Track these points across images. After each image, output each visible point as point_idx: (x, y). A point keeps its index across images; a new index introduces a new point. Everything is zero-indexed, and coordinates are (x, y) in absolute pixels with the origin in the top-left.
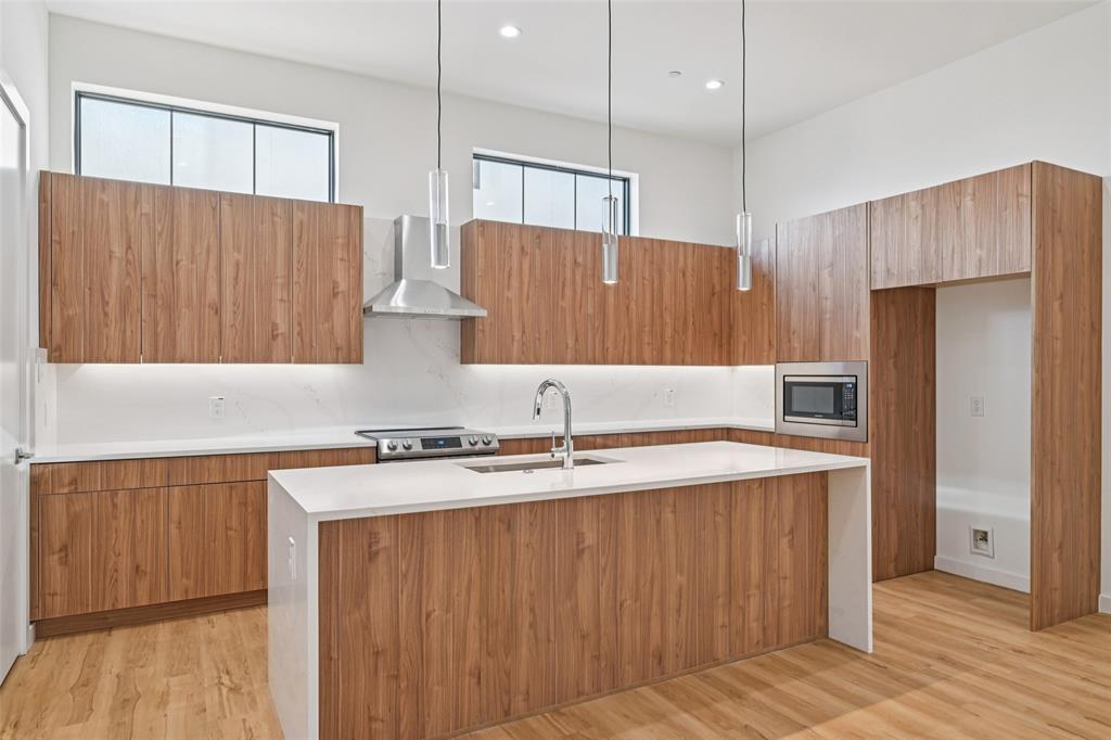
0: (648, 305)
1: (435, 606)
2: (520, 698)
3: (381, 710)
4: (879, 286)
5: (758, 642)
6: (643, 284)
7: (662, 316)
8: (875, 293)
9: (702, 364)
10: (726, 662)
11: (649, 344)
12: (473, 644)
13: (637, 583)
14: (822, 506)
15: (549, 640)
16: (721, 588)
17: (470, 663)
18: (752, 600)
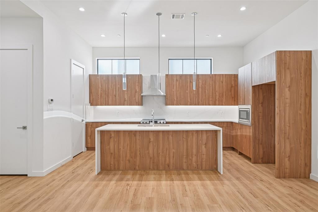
0: (211, 91)
1: (121, 147)
2: (137, 167)
3: (112, 163)
4: (253, 85)
5: (195, 167)
6: (210, 86)
7: (215, 93)
8: (252, 86)
9: (228, 105)
10: (186, 170)
11: (211, 100)
12: (128, 155)
13: (163, 149)
14: (216, 139)
15: (143, 157)
16: (185, 154)
17: (128, 159)
18: (194, 158)
